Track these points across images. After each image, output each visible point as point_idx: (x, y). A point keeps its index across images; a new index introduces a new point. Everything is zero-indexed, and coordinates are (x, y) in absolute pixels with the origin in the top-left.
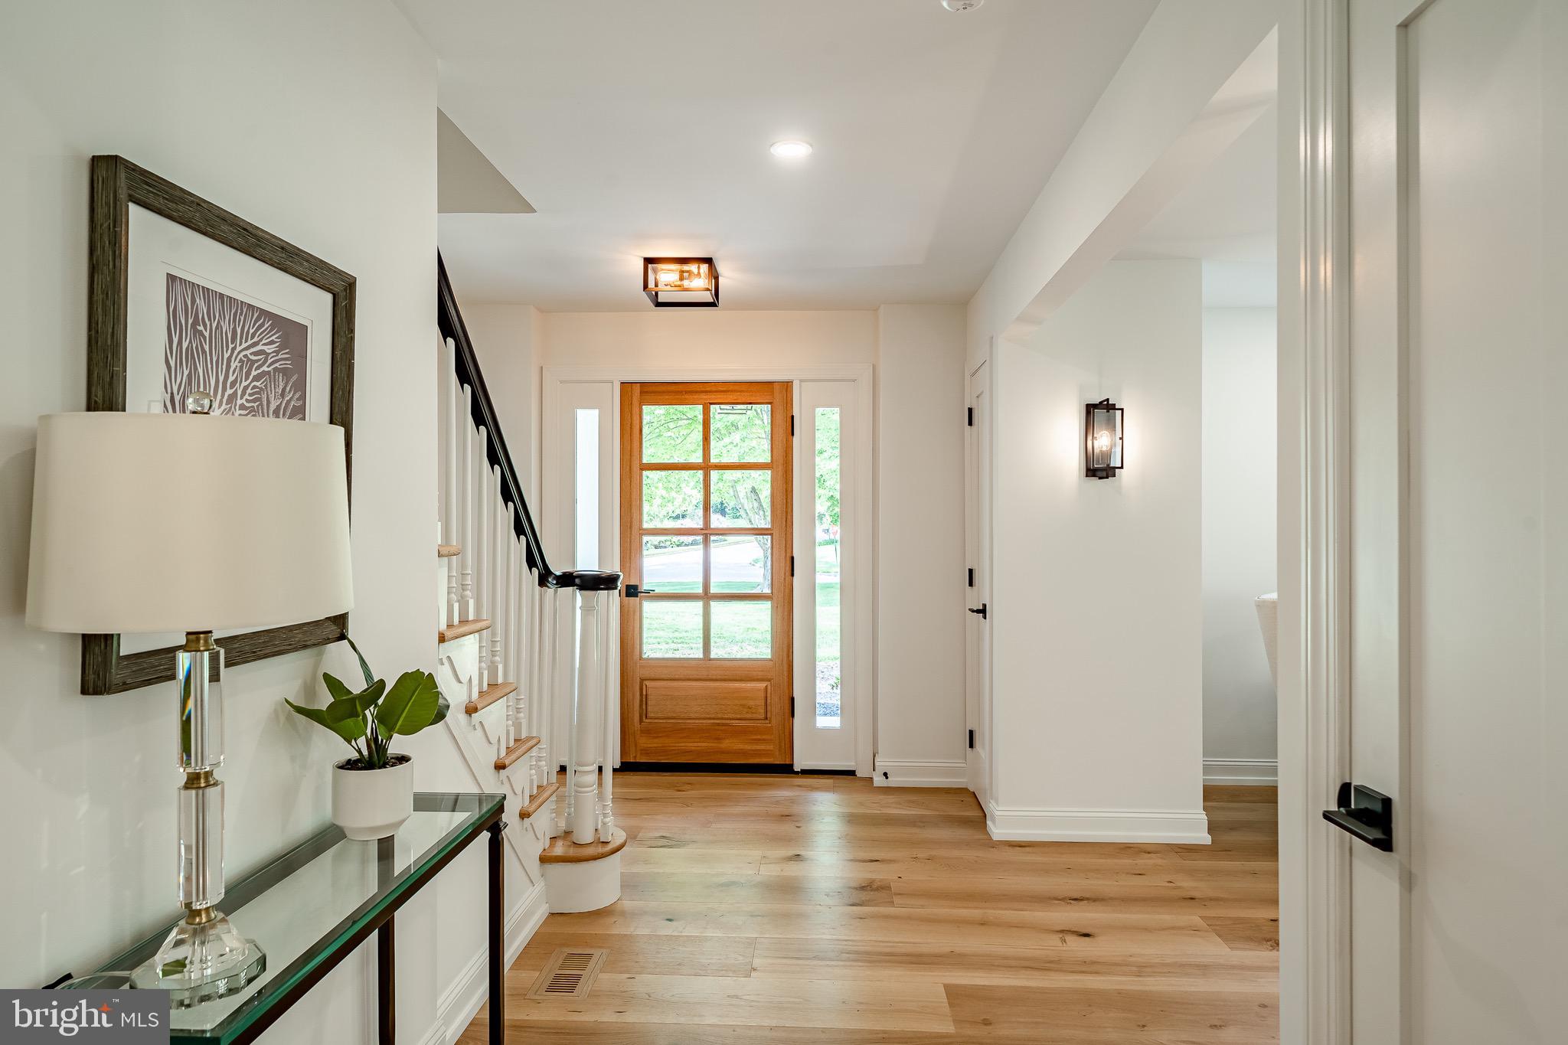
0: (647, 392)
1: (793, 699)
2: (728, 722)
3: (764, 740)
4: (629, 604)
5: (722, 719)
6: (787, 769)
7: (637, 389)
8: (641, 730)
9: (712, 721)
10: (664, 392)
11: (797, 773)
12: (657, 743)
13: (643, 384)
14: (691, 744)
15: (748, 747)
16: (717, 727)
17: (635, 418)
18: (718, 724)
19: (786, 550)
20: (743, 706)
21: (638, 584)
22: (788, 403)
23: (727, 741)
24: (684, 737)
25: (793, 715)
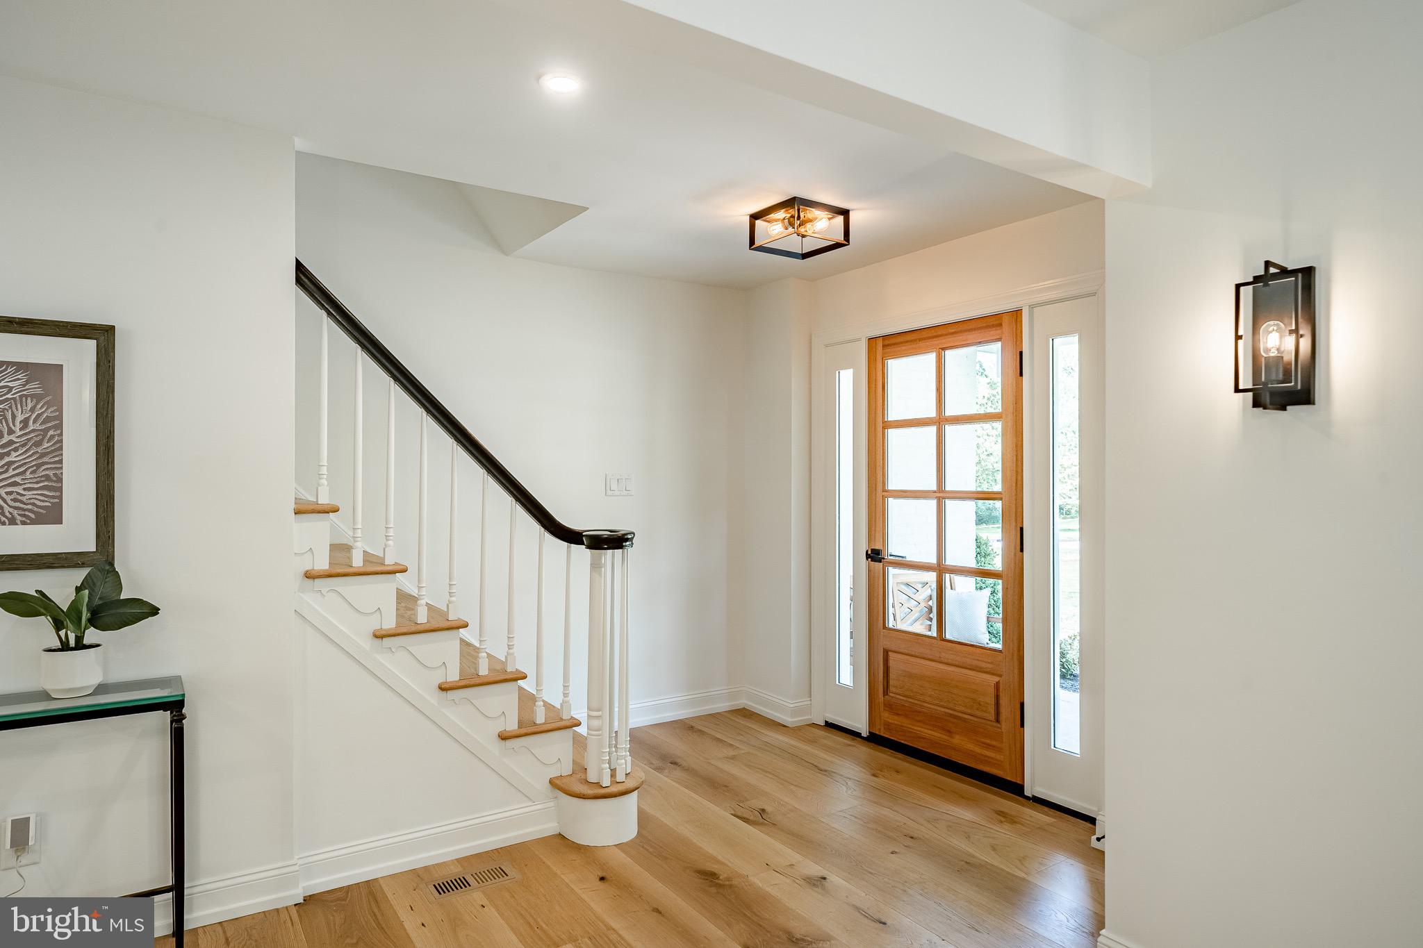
0: (888, 345)
1: (1022, 705)
2: (960, 714)
3: (994, 746)
4: (874, 567)
5: (954, 710)
6: (1016, 789)
7: (880, 343)
8: (885, 704)
9: (947, 711)
10: (901, 343)
11: (1027, 798)
12: (897, 721)
13: (884, 337)
14: (926, 731)
15: (978, 750)
16: (948, 718)
17: (878, 375)
18: (951, 715)
19: (1016, 520)
20: (974, 700)
21: (882, 548)
22: (1017, 337)
23: (958, 737)
24: (919, 721)
25: (1022, 725)
